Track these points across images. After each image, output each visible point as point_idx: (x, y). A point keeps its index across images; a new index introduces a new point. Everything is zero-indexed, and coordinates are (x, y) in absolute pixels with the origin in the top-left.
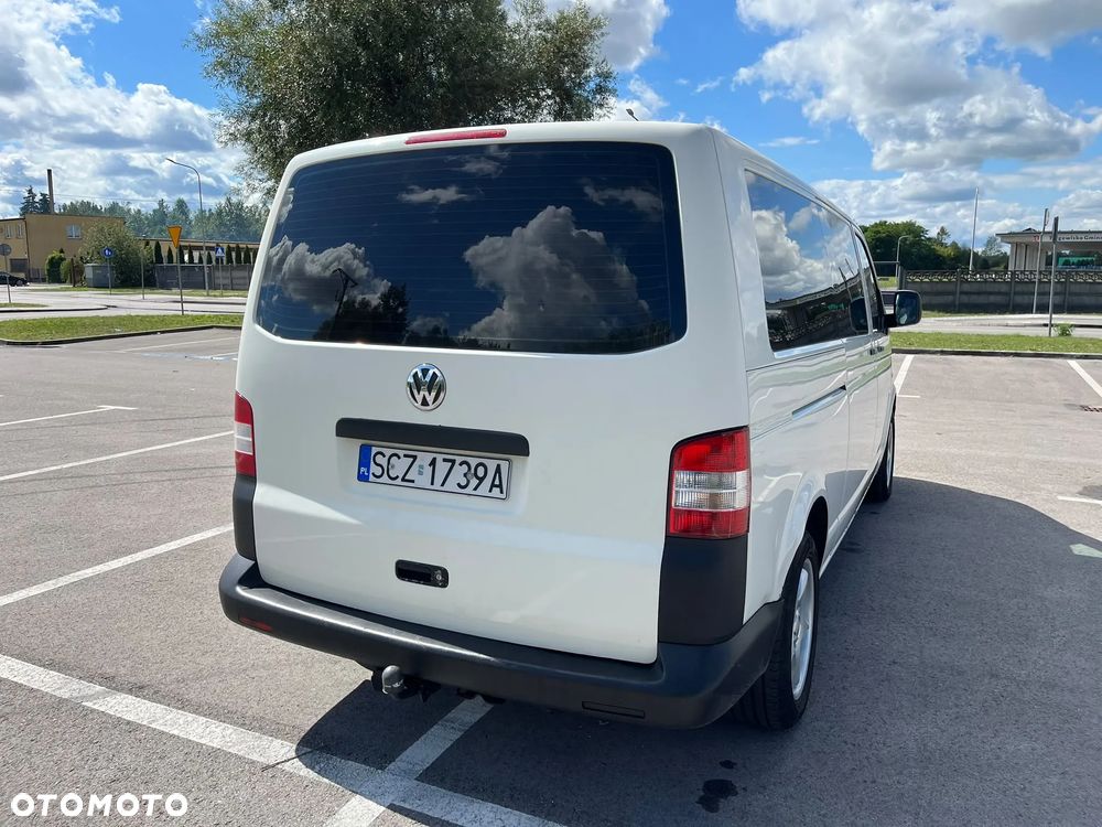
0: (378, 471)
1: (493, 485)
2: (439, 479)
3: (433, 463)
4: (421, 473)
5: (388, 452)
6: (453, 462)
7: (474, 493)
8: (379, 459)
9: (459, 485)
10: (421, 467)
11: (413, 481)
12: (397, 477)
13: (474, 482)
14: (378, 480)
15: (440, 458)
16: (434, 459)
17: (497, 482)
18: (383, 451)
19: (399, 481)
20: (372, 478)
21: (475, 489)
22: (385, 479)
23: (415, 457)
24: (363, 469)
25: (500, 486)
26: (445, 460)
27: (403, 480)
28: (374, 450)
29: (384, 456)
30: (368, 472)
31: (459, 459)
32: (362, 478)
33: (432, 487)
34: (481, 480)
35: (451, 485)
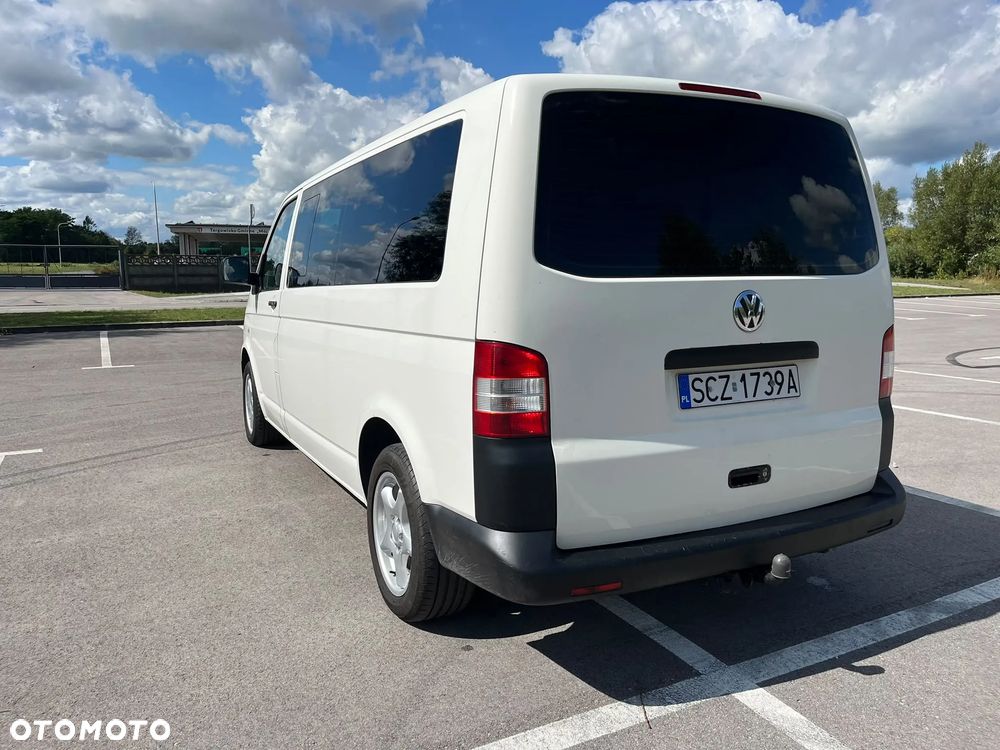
0: (698, 396)
1: (790, 387)
2: (750, 392)
3: (743, 379)
4: (735, 390)
5: (703, 377)
6: (758, 374)
7: (779, 396)
8: (698, 385)
9: (766, 393)
10: (734, 384)
11: (730, 398)
12: (717, 398)
13: (776, 387)
14: (699, 404)
15: (747, 373)
16: (744, 376)
17: (792, 384)
18: (699, 376)
19: (719, 401)
20: (693, 404)
21: (778, 393)
22: (706, 401)
23: (728, 377)
24: (683, 398)
25: (794, 387)
26: (752, 374)
27: (723, 399)
28: (691, 378)
29: (702, 381)
30: (689, 398)
31: (762, 372)
32: (685, 406)
33: (746, 400)
34: (781, 385)
35: (761, 395)
